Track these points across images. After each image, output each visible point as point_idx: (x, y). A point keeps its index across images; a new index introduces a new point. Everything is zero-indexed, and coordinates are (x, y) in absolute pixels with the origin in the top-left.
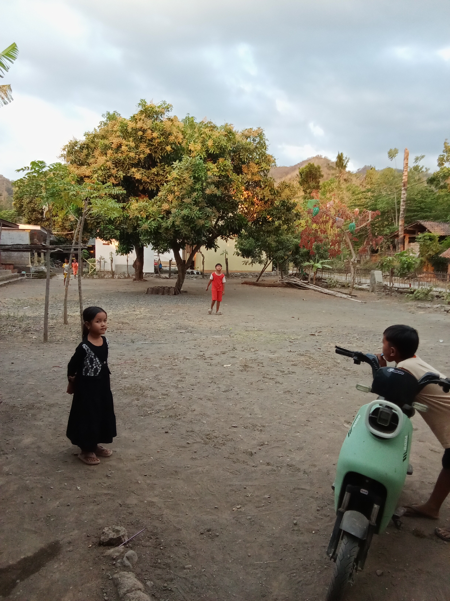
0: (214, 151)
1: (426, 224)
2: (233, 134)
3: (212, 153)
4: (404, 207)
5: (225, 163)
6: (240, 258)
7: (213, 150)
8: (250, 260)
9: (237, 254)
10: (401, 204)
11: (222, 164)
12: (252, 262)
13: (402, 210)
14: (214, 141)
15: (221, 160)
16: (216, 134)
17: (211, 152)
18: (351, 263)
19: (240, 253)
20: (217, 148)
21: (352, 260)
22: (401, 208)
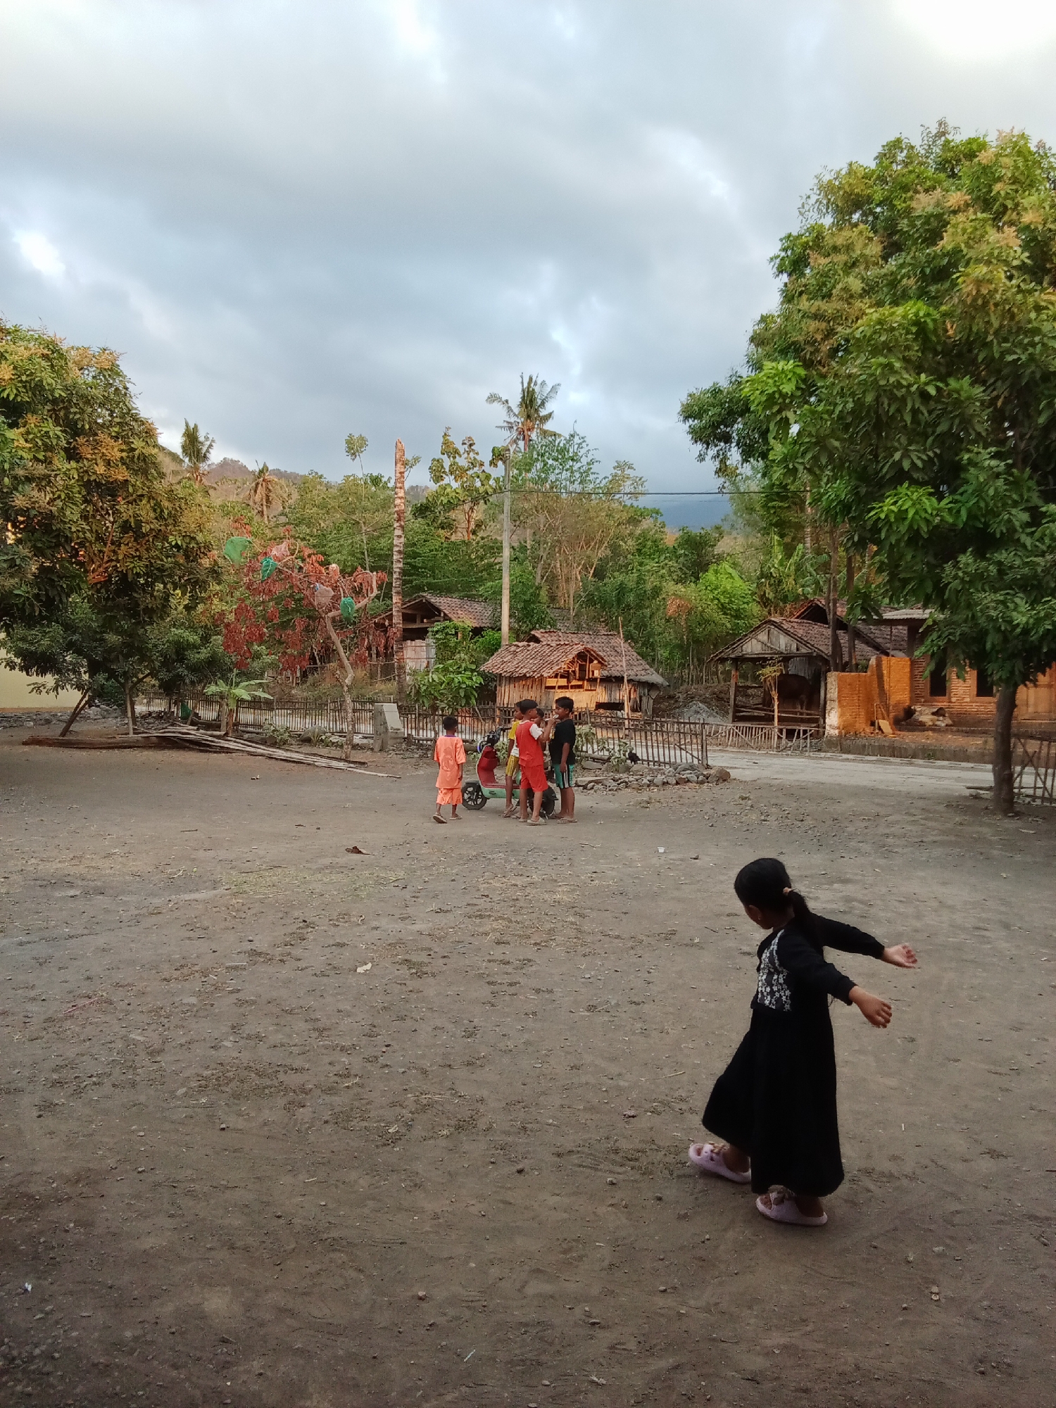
0: (16, 395)
1: (441, 602)
2: (61, 356)
3: (11, 398)
4: (401, 565)
5: (44, 429)
6: (19, 675)
7: (15, 391)
8: (50, 679)
9: (8, 664)
10: (395, 557)
11: (36, 430)
12: (56, 689)
13: (398, 570)
14: (15, 368)
15: (32, 420)
16: (20, 352)
17: (8, 395)
18: (346, 689)
19: (18, 661)
20: (25, 387)
21: (346, 681)
22: (394, 566)
